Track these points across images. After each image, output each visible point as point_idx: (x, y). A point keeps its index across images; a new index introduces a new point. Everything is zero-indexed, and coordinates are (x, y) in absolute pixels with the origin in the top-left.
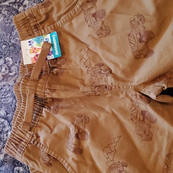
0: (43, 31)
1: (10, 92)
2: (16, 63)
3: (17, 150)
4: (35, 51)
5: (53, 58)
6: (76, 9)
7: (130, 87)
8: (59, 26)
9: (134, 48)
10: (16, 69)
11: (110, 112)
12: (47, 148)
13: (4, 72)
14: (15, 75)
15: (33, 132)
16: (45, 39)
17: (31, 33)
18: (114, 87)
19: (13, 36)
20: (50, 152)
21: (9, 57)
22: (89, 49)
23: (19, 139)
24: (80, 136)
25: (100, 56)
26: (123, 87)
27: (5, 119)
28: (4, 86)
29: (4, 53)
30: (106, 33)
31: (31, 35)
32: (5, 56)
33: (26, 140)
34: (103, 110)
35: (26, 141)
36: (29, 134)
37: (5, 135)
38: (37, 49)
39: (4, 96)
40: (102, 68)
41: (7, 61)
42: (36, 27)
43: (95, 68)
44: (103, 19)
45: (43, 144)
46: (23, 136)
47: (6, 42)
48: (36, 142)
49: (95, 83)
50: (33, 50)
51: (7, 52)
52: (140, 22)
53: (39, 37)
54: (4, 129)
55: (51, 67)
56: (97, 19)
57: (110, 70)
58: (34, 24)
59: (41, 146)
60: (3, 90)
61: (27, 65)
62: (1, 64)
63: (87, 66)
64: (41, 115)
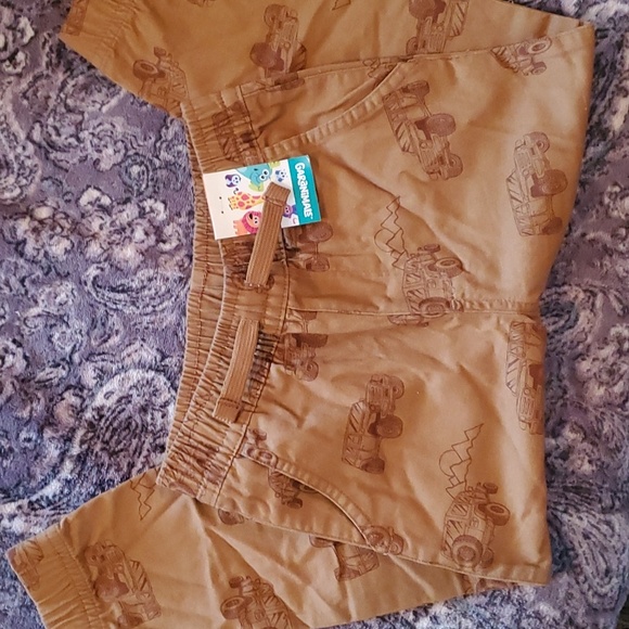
0: (267, 150)
1: (172, 296)
2: (179, 215)
3: (203, 475)
4: (245, 202)
5: (298, 224)
6: (367, 105)
7: (510, 306)
8: (314, 140)
9: (520, 209)
10: (181, 232)
11: (454, 368)
12: (291, 464)
13: (143, 241)
14: (178, 248)
15: (245, 426)
16: (274, 172)
17: (234, 154)
18: (468, 305)
19: (166, 141)
20: (300, 473)
21: (156, 200)
22: (399, 206)
23: (206, 446)
24: (379, 430)
25: (431, 226)
26: (491, 305)
27: (157, 370)
28: (150, 280)
29: (136, 188)
30: (449, 171)
31: (234, 160)
32: (141, 197)
33: (228, 448)
34: (435, 363)
35: (228, 452)
36: (234, 432)
37: (158, 415)
38: (251, 198)
39: (150, 309)
40: (438, 255)
41: (148, 209)
42: (248, 138)
43: (419, 255)
44: (449, 138)
45: (279, 455)
46: (218, 437)
47: (145, 157)
48: (255, 452)
49: (416, 293)
50: (241, 200)
51: (147, 186)
52: (537, 149)
53: (257, 166)
54: (153, 398)
55: (289, 247)
56: (432, 135)
57: (457, 263)
58: (242, 130)
59: (273, 460)
60: (146, 292)
61: (222, 241)
62: (130, 219)
63: (394, 250)
64: (268, 381)
